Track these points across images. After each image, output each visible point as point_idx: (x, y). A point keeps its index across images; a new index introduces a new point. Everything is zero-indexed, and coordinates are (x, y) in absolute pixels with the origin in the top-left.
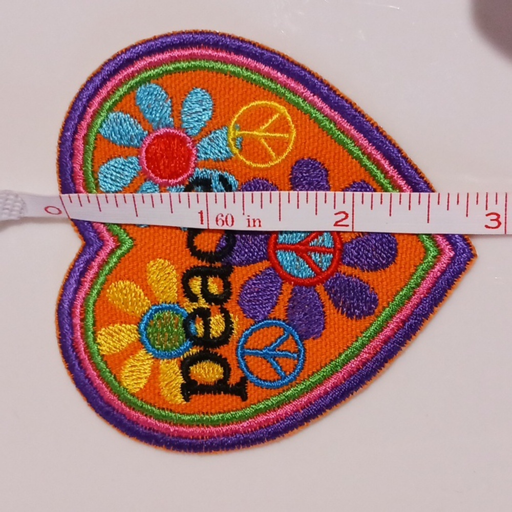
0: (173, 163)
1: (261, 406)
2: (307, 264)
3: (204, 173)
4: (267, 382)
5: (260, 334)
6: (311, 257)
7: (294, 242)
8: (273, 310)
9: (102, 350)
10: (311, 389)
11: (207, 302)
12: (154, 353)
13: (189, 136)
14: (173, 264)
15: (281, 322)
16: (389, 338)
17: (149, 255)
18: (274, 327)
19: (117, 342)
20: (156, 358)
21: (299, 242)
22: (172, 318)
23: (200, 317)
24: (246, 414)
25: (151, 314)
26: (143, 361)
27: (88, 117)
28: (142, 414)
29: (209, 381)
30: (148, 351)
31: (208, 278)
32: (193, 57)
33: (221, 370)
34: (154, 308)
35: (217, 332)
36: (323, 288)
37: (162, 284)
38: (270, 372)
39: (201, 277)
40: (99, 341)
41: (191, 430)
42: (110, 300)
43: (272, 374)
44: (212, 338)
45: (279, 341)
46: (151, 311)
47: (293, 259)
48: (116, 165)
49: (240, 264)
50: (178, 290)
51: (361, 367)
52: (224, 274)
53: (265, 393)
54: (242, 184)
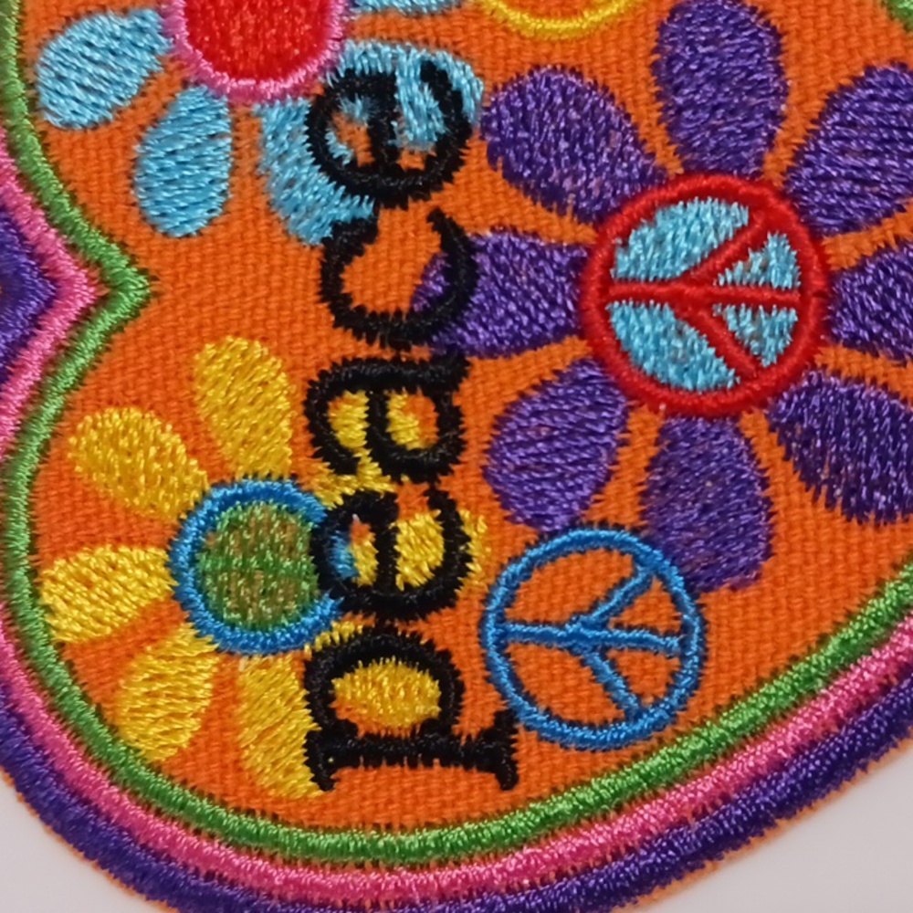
0: (272, 26)
1: (560, 806)
2: (710, 346)
3: (373, 55)
4: (581, 728)
5: (556, 573)
6: (722, 322)
7: (666, 272)
8: (598, 497)
9: (57, 629)
10: (726, 752)
11: (384, 474)
12: (218, 634)
14: (278, 354)
15: (626, 536)
17: (200, 326)
18: (602, 550)
19: (103, 603)
20: (228, 651)
21: (686, 273)
22: (276, 525)
23: (363, 520)
24: (514, 831)
25: (211, 513)
26: (185, 661)
28: (186, 826)
29: (396, 723)
30: (201, 630)
31: (388, 398)
33: (431, 687)
34: (218, 494)
35: (418, 569)
36: (763, 423)
37: (244, 416)
38: (591, 697)
39: (367, 395)
40: (46, 599)
41: (338, 879)
42: (78, 469)
43: (598, 701)
44: (402, 588)
45: (618, 595)
46: (208, 504)
47: (665, 332)
48: (94, 39)
49: (492, 352)
50: (295, 434)
51: (895, 681)
52: (439, 383)
53: (573, 762)
54: (495, 89)
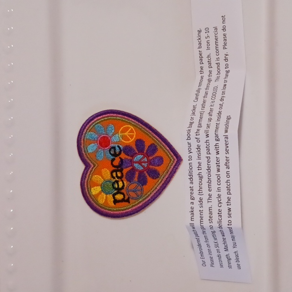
0: (106, 144)
1: (134, 204)
2: (141, 166)
3: (114, 145)
4: (134, 198)
5: (131, 185)
6: (142, 164)
7: (137, 161)
8: (134, 179)
9: (93, 194)
10: (145, 199)
11: (117, 179)
12: (105, 193)
13: (109, 136)
14: (108, 170)
15: (137, 182)
16: (163, 183)
17: (102, 168)
18: (135, 183)
19: (96, 191)
20: (106, 194)
21: (139, 161)
22: (109, 184)
23: (116, 183)
24: (130, 207)
25: (104, 183)
26: (103, 195)
27: (84, 135)
28: (104, 209)
29: (120, 199)
30: (104, 193)
32: (108, 116)
33: (123, 196)
34: (104, 181)
35: (121, 186)
36: (146, 172)
37: (106, 175)
39: (116, 172)
40: (92, 191)
41: (117, 212)
42: (93, 180)
43: (136, 196)
44: (120, 188)
45: (136, 187)
47: (138, 165)
48: (92, 146)
49: (125, 168)
50: (110, 176)
51: (157, 192)
52: (121, 171)
53: (134, 201)
54: (123, 147)
